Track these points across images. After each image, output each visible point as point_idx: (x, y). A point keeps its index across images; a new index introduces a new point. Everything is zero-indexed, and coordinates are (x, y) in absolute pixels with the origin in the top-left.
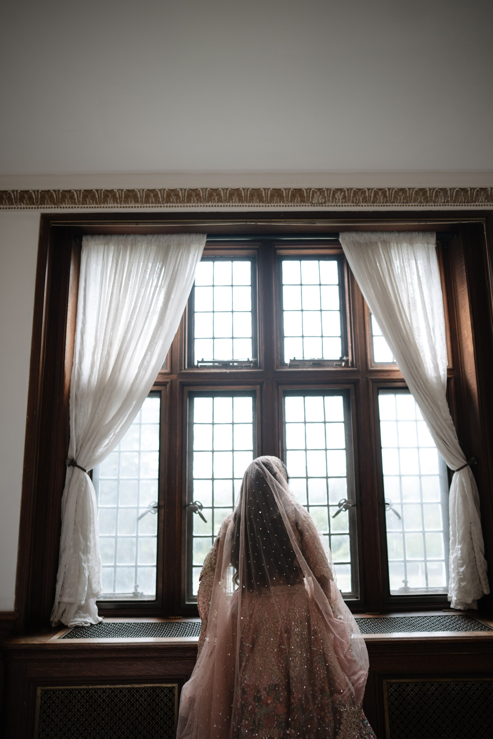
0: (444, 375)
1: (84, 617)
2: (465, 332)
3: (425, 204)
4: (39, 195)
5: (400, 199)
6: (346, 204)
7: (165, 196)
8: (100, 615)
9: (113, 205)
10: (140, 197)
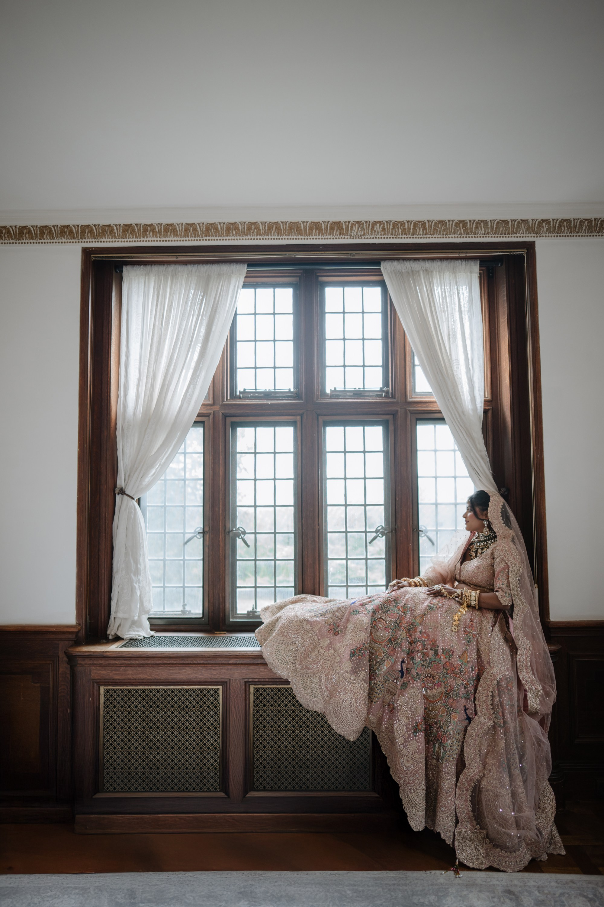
0: (481, 406)
1: (138, 631)
2: (504, 364)
3: (465, 236)
4: (80, 229)
5: (440, 231)
6: (386, 236)
7: (204, 229)
8: (151, 630)
9: (153, 239)
10: (179, 230)
